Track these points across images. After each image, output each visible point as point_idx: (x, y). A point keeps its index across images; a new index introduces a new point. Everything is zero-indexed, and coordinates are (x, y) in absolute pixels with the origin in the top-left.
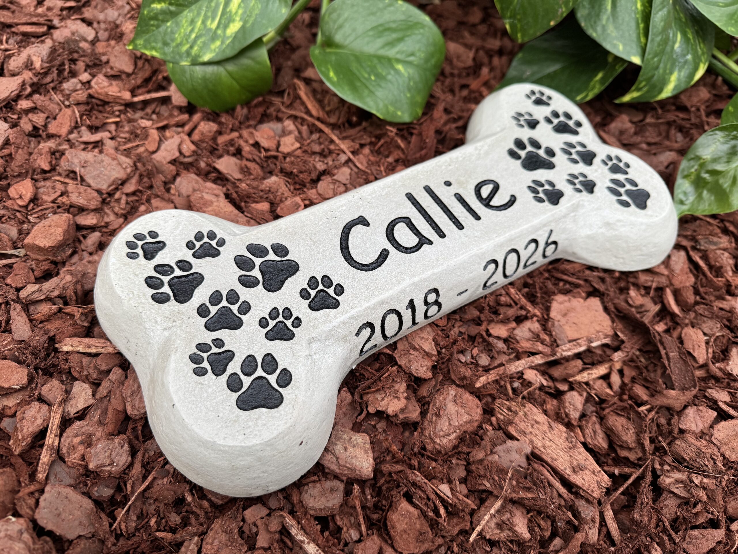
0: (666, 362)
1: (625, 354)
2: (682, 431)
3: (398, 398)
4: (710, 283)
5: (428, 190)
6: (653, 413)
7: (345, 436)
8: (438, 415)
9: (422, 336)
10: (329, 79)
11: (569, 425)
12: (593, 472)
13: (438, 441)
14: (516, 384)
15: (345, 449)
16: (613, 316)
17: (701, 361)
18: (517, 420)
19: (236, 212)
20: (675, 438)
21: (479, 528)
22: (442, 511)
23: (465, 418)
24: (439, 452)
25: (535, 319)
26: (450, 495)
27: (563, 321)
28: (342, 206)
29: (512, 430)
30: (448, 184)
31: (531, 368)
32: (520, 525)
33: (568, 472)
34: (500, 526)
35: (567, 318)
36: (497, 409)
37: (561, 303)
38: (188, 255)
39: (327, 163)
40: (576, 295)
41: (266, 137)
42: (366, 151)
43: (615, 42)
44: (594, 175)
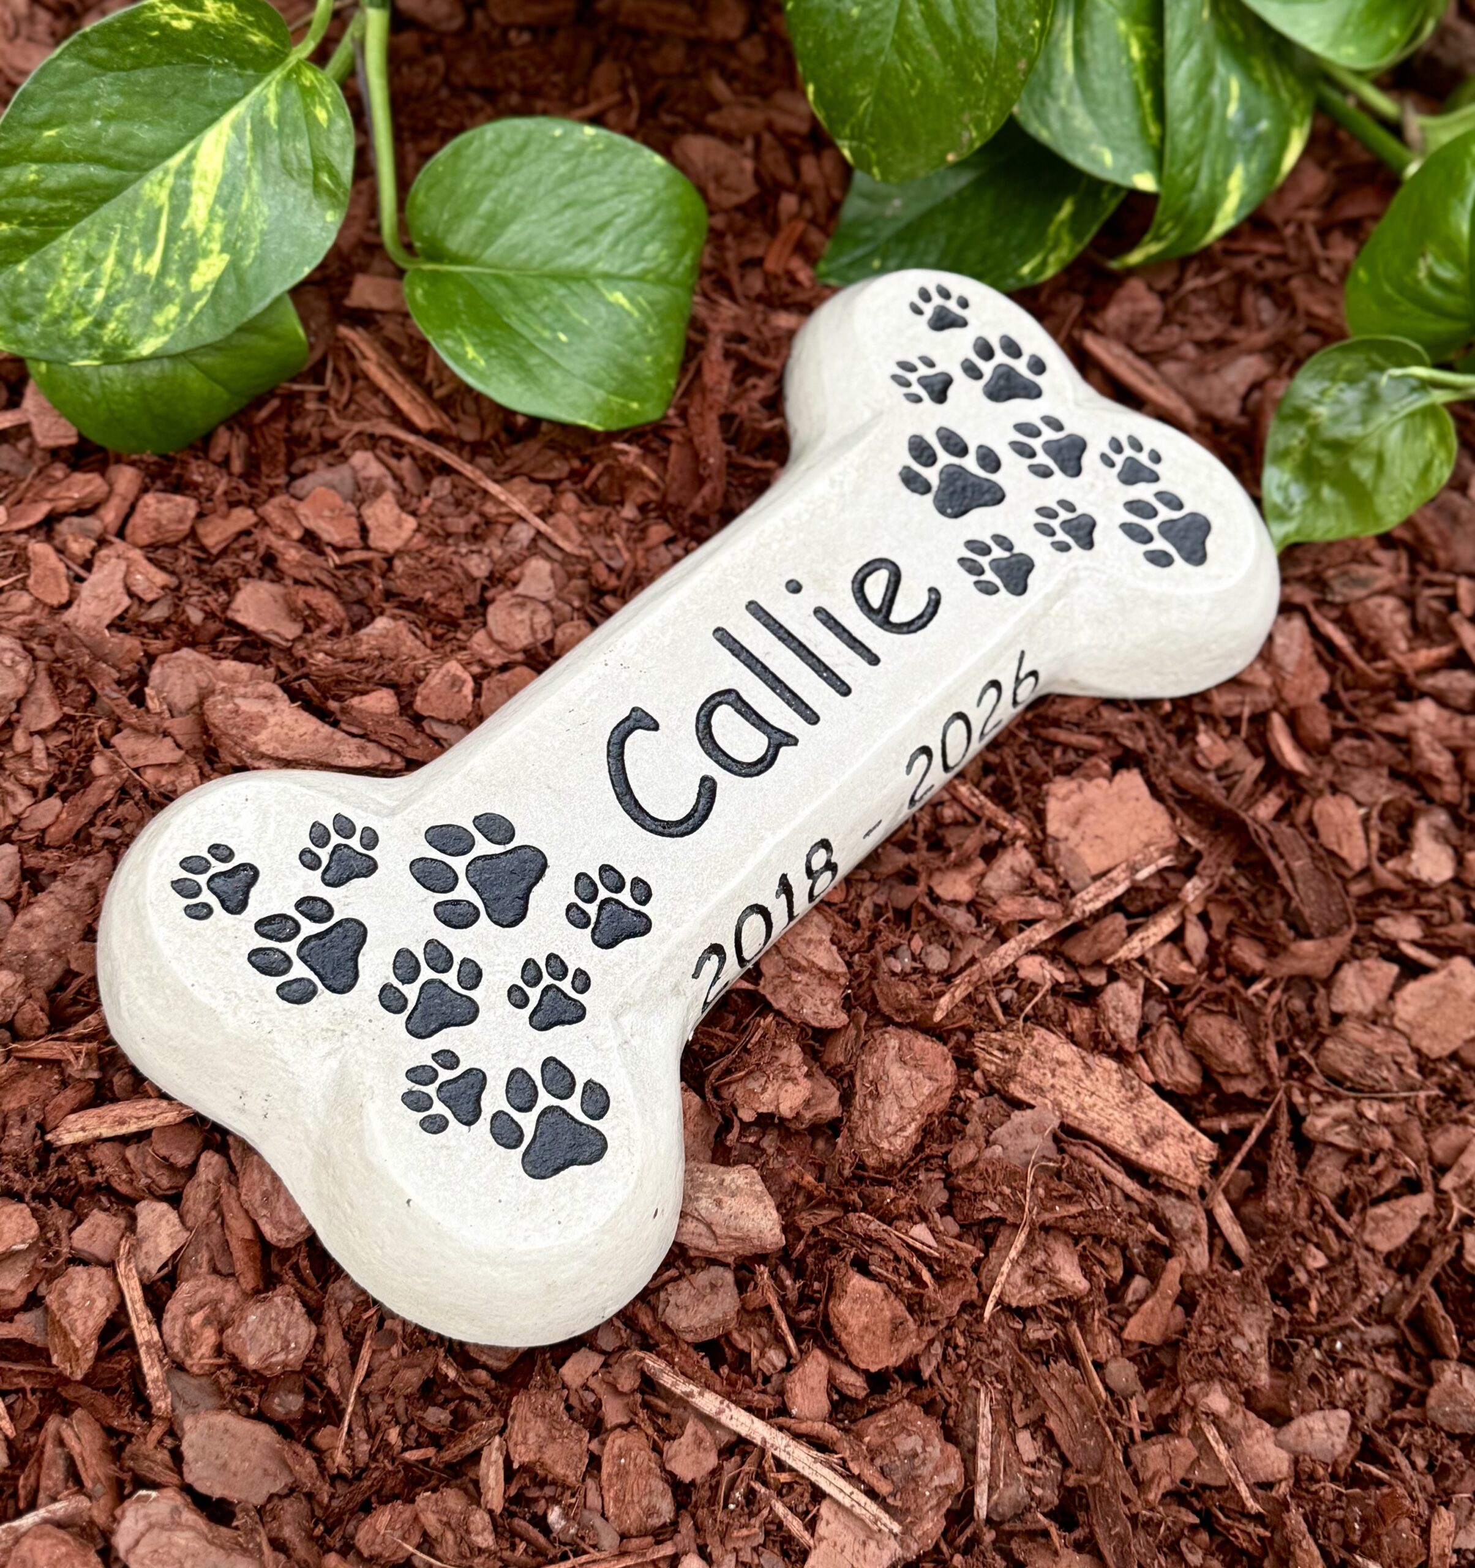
0: (1288, 884)
1: (1207, 882)
2: (1337, 1018)
3: (793, 1080)
4: (1359, 681)
5: (755, 609)
6: (1277, 993)
7: (710, 1179)
8: (876, 1096)
9: (806, 936)
10: (467, 365)
11: (1121, 1056)
12: (1182, 1138)
13: (885, 1145)
14: (1008, 994)
15: (719, 1203)
16: (1171, 803)
17: (1357, 864)
18: (1022, 1067)
19: (326, 729)
20: (1324, 1037)
21: (995, 1292)
22: (926, 1276)
23: (928, 1087)
24: (892, 1166)
25: (1019, 843)
26: (933, 1243)
27: (1075, 836)
28: (588, 693)
29: (1016, 1090)
30: (795, 587)
31: (1032, 952)
32: (1068, 1268)
33: (1134, 1150)
34: (1031, 1279)
35: (1081, 828)
36: (981, 1054)
37: (1065, 798)
38: (312, 884)
39: (490, 555)
40: (1092, 772)
41: (327, 513)
42: (568, 500)
43: (1092, 146)
44: (1091, 497)
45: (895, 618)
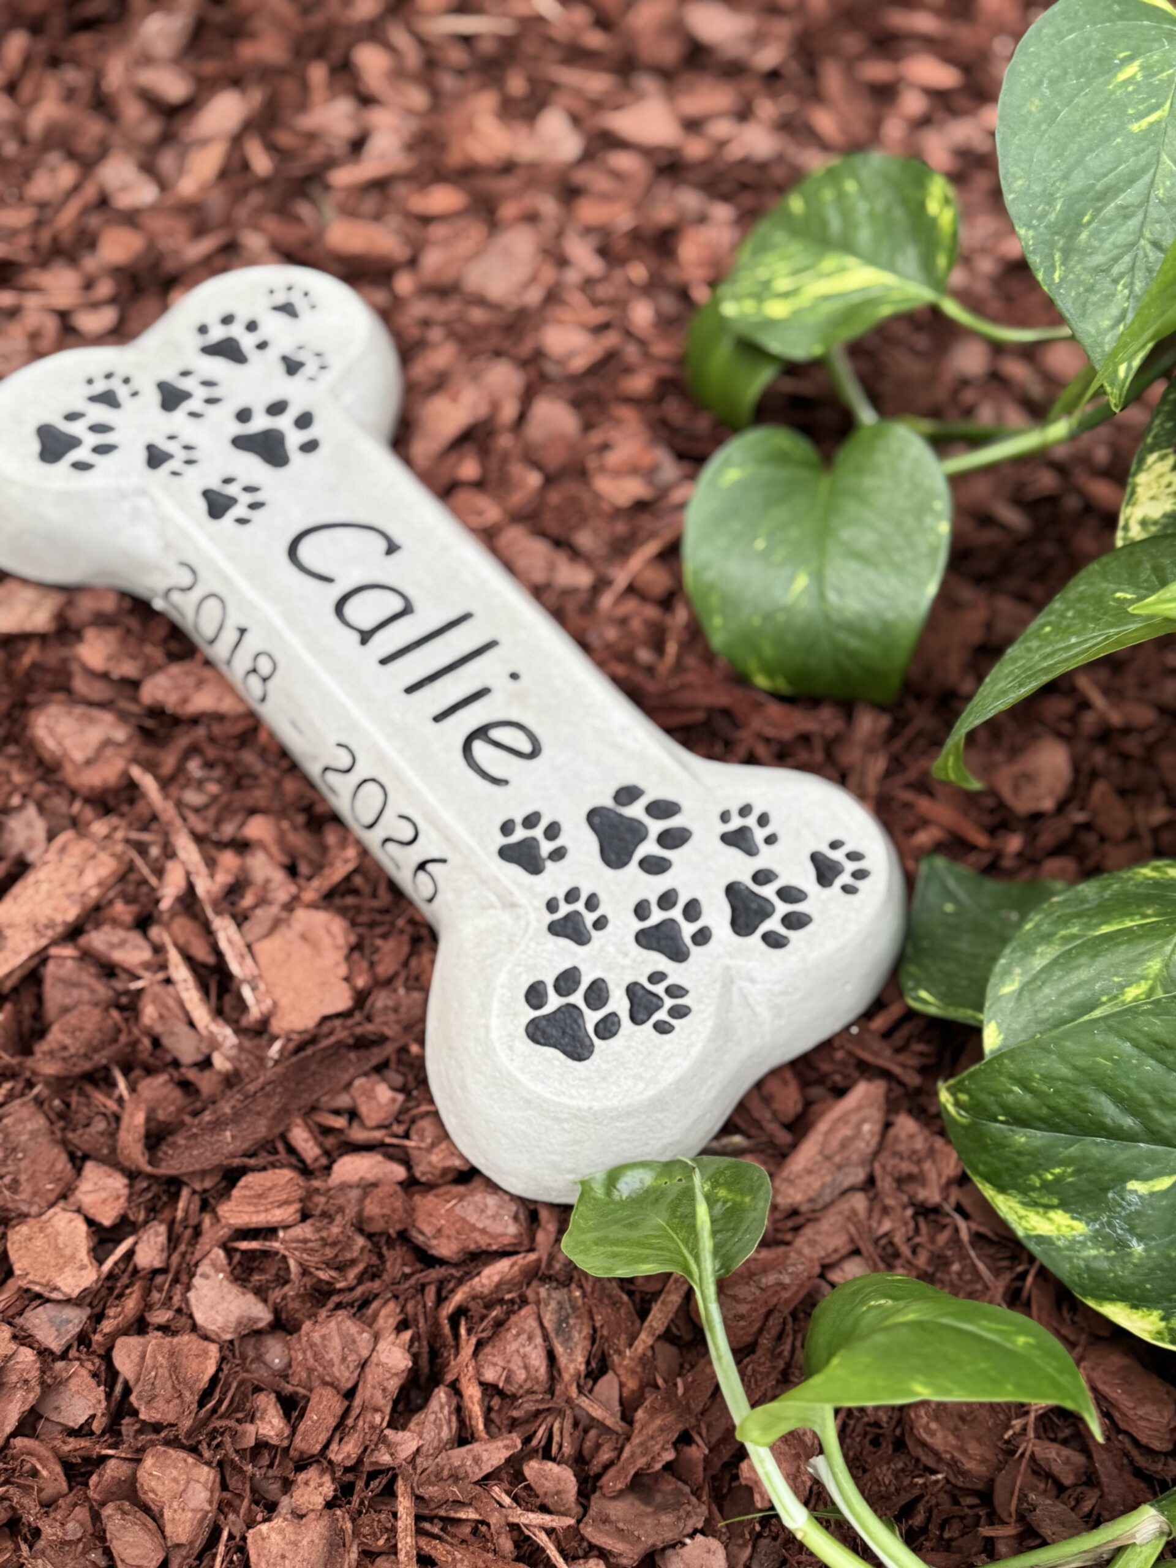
0: (206, 1118)
2: (78, 1160)
5: (490, 645)
11: (75, 930)
17: (222, 1211)
18: (86, 845)
23: (79, 756)
25: (294, 891)
27: (292, 935)
29: (67, 835)
30: (514, 674)
31: (188, 874)
35: (299, 942)
37: (329, 931)
40: (352, 961)
42: (651, 612)
43: (1018, 970)
44: (611, 949)
45: (478, 744)
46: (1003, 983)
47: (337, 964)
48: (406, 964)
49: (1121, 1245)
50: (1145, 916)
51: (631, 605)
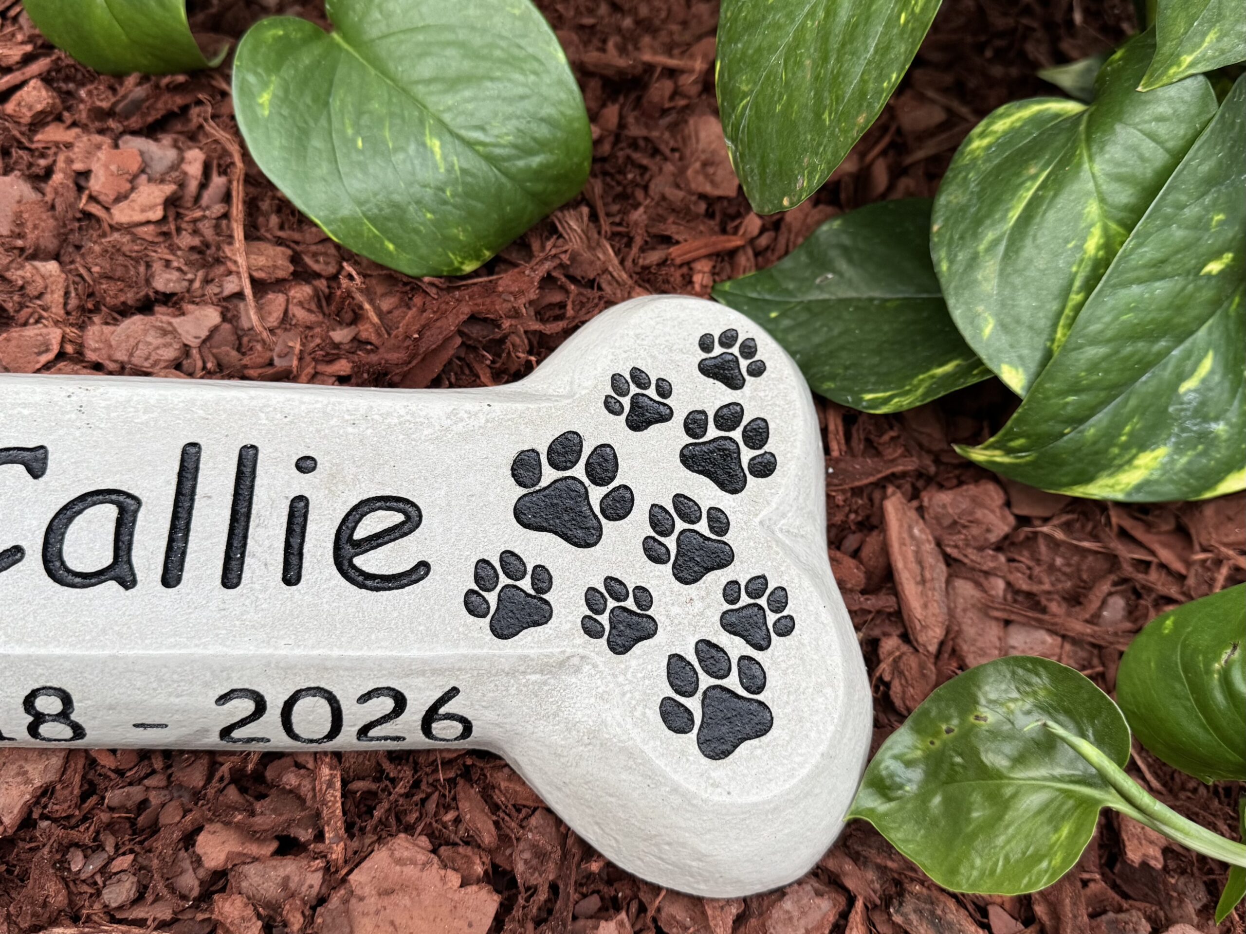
5: (247, 457)
9: (28, 767)
10: (250, 107)
25: (319, 863)
27: (372, 902)
28: (25, 405)
30: (304, 467)
35: (386, 901)
37: (400, 862)
39: (191, 282)
40: (459, 862)
41: (113, 168)
42: (302, 292)
43: (980, 308)
44: (675, 610)
45: (358, 561)
46: (978, 329)
47: (443, 879)
48: (495, 808)
49: (1204, 437)
50: (1034, 177)
51: (276, 301)
